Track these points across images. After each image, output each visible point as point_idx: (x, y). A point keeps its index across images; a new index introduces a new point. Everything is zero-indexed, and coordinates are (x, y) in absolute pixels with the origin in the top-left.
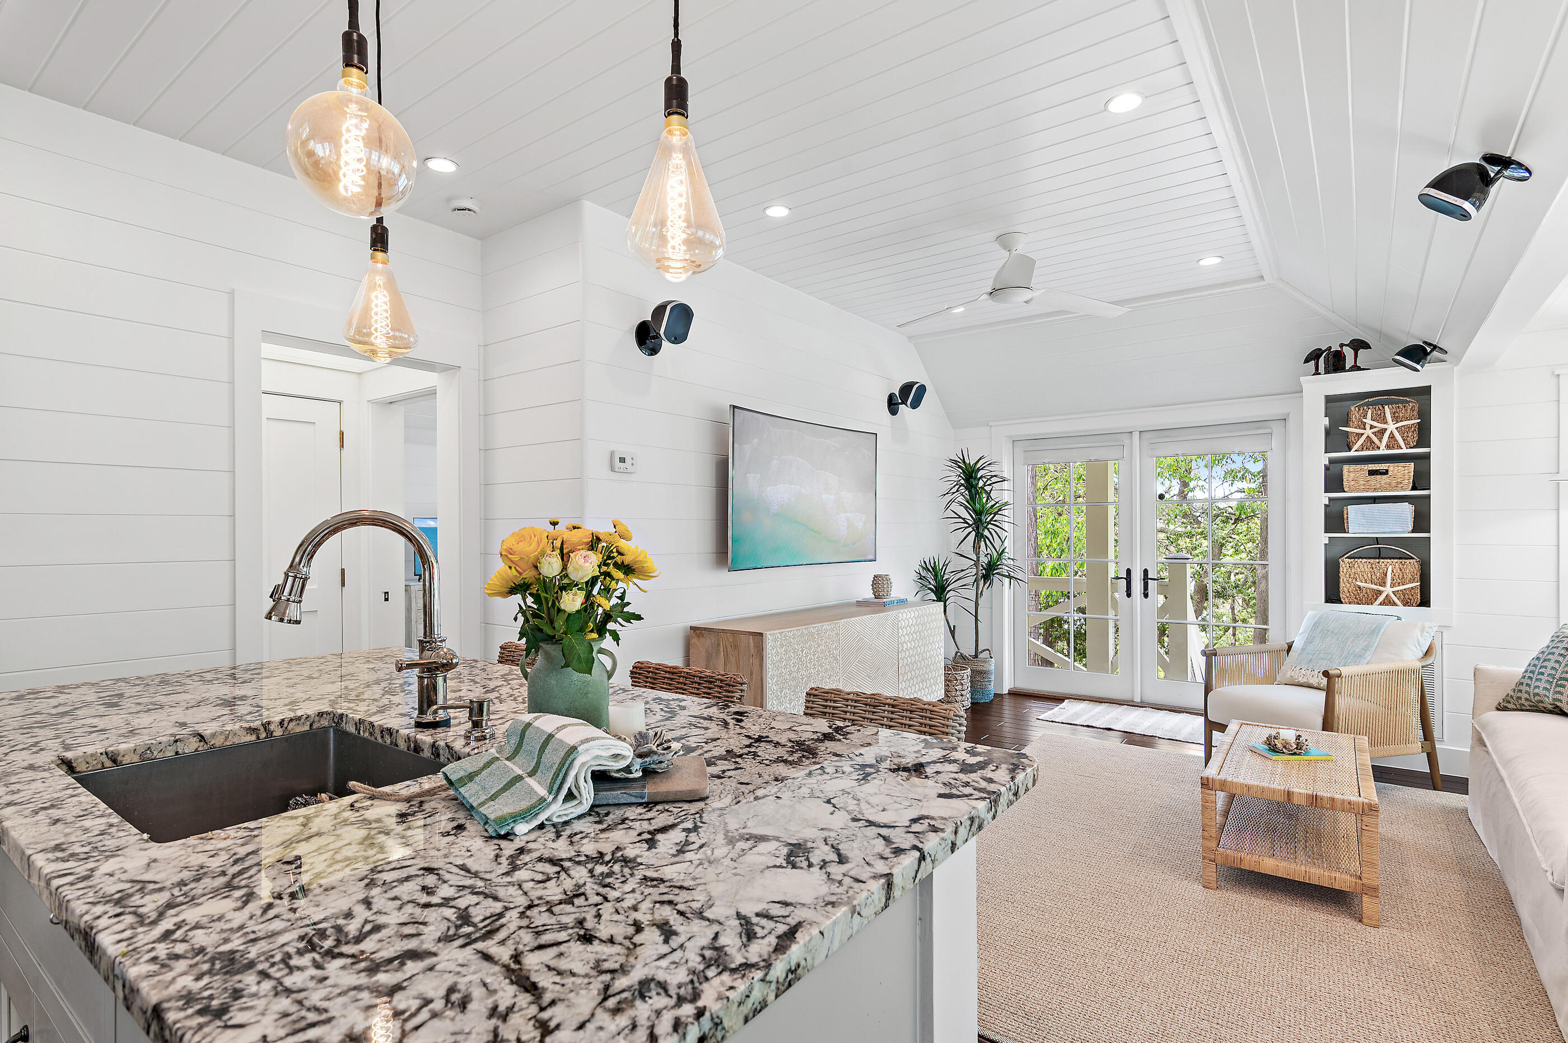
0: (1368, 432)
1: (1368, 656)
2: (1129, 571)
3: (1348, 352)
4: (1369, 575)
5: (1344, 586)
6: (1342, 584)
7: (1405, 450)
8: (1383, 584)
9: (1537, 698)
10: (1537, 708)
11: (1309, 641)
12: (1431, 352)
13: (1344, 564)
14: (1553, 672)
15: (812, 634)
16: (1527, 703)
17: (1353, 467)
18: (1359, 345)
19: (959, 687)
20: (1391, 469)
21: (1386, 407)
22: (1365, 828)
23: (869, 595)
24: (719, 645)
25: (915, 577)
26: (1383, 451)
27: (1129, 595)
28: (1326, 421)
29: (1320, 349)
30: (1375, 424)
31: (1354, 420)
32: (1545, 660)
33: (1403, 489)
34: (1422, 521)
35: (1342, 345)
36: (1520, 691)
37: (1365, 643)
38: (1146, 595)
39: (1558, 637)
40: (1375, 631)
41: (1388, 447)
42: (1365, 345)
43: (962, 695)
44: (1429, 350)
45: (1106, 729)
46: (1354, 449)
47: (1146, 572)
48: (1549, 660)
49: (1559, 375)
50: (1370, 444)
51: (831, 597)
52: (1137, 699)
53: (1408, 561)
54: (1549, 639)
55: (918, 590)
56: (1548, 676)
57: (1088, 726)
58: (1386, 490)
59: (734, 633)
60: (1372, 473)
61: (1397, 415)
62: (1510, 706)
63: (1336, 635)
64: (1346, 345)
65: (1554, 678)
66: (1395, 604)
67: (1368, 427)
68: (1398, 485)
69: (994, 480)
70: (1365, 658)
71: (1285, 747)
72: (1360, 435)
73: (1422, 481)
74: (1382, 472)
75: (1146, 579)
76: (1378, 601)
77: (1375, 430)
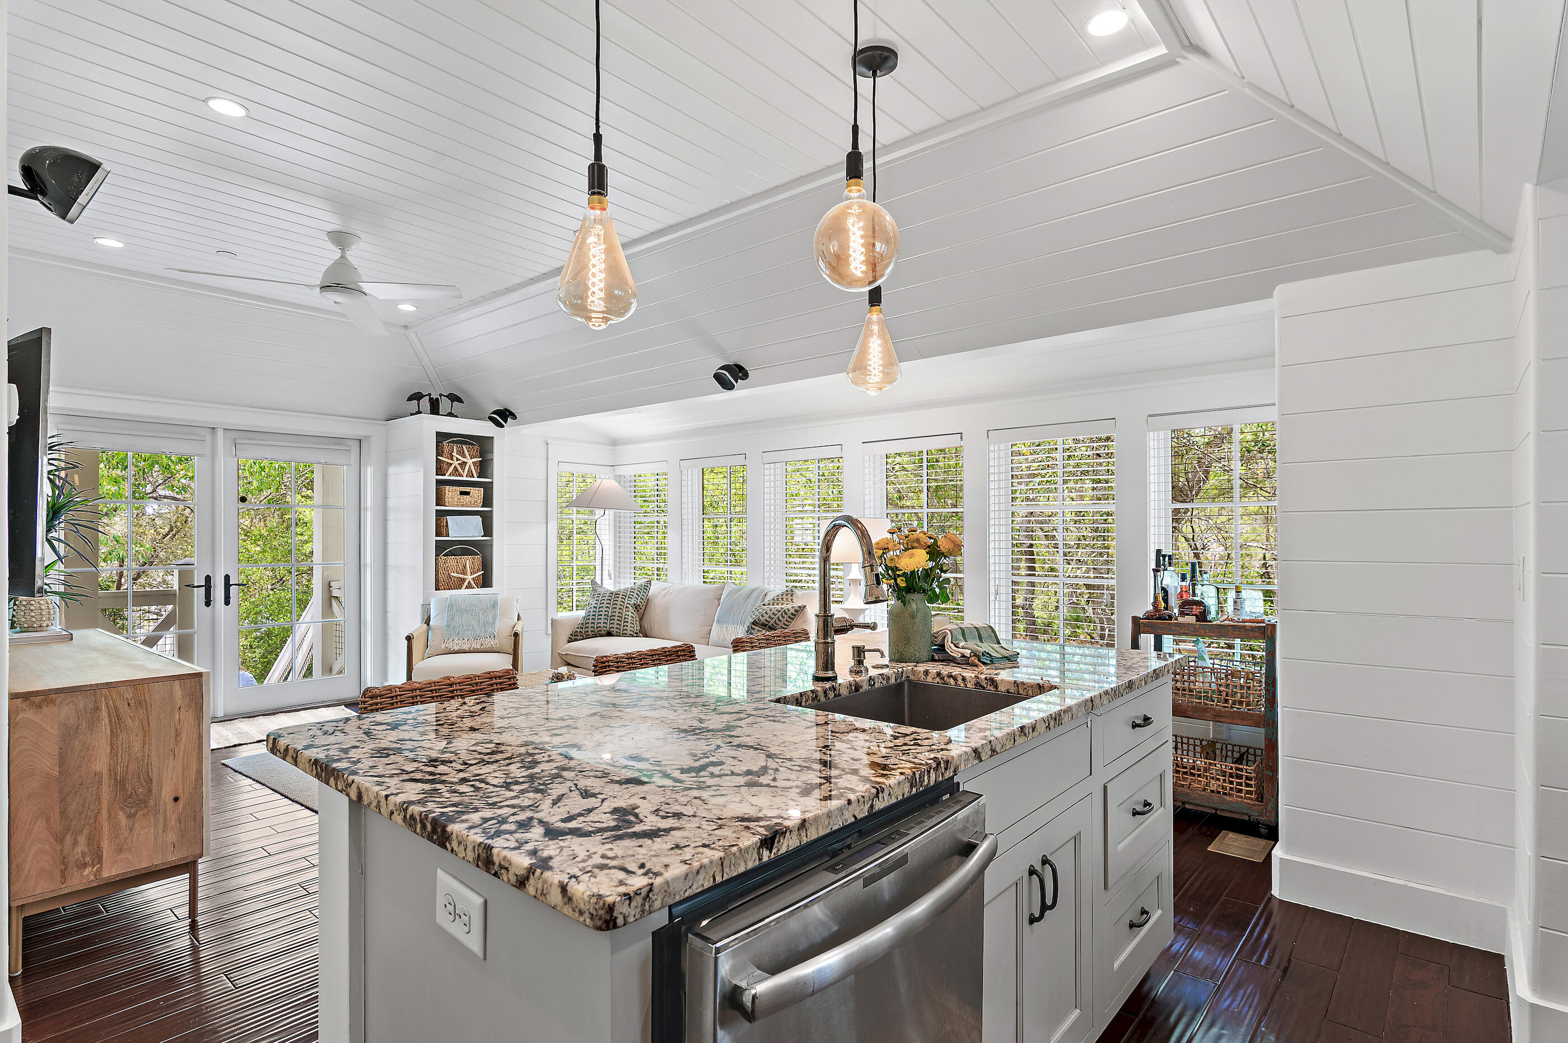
0: (456, 463)
2: (208, 579)
3: (446, 402)
4: (459, 567)
5: (444, 576)
6: (439, 576)
7: (477, 479)
8: (466, 573)
11: (450, 619)
12: (510, 416)
13: (442, 559)
17: (452, 488)
18: (454, 398)
20: (472, 491)
21: (466, 446)
26: (465, 478)
27: (208, 603)
29: (422, 393)
30: (459, 457)
31: (448, 453)
33: (479, 506)
34: (488, 529)
35: (441, 395)
38: (227, 603)
41: (468, 475)
42: (459, 399)
44: (508, 414)
46: (447, 475)
47: (227, 578)
49: (548, 443)
50: (457, 471)
58: (469, 506)
60: (461, 493)
61: (472, 453)
62: (577, 638)
63: (469, 611)
64: (444, 396)
66: (473, 587)
67: (455, 459)
68: (475, 503)
72: (451, 464)
73: (488, 501)
74: (467, 493)
75: (227, 585)
76: (464, 587)
77: (459, 462)
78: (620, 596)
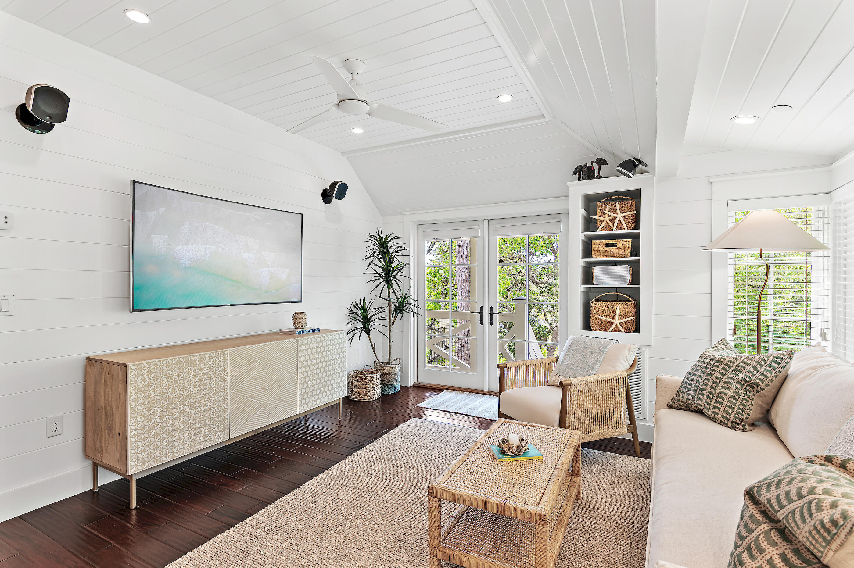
0: (607, 219)
1: (597, 368)
2: (482, 308)
3: (596, 166)
4: (607, 312)
5: (593, 319)
6: (592, 318)
7: (627, 231)
8: (614, 318)
9: (688, 402)
10: (688, 408)
11: (566, 357)
12: (638, 165)
13: (593, 304)
14: (697, 384)
15: (192, 362)
16: (683, 405)
17: (597, 242)
18: (601, 162)
19: (371, 385)
20: (618, 243)
21: (617, 203)
22: (537, 535)
23: (289, 325)
24: (102, 372)
25: (348, 312)
26: (615, 232)
27: (482, 323)
28: (583, 212)
29: (581, 165)
30: (610, 214)
31: (599, 211)
32: (693, 375)
33: (625, 257)
34: (635, 278)
35: (592, 163)
36: (679, 396)
37: (596, 359)
38: (492, 323)
39: (702, 358)
40: (602, 351)
41: (618, 229)
42: (605, 163)
43: (372, 391)
44: (637, 163)
45: (455, 413)
46: (598, 230)
47: (492, 308)
48: (696, 375)
49: (712, 183)
50: (608, 227)
51: (265, 328)
52: (486, 389)
53: (628, 303)
54: (697, 359)
55: (349, 320)
56: (694, 387)
57: (445, 411)
58: (616, 257)
59: (111, 363)
60: (608, 245)
61: (623, 208)
62: (675, 405)
63: (581, 353)
64: (595, 162)
65: (697, 388)
66: (620, 331)
67: (607, 216)
68: (622, 254)
69: (400, 248)
70: (595, 369)
71: (509, 450)
72: (602, 221)
73: (635, 251)
74: (613, 245)
75: (491, 313)
76: (611, 329)
77: (610, 218)
78: (722, 366)
